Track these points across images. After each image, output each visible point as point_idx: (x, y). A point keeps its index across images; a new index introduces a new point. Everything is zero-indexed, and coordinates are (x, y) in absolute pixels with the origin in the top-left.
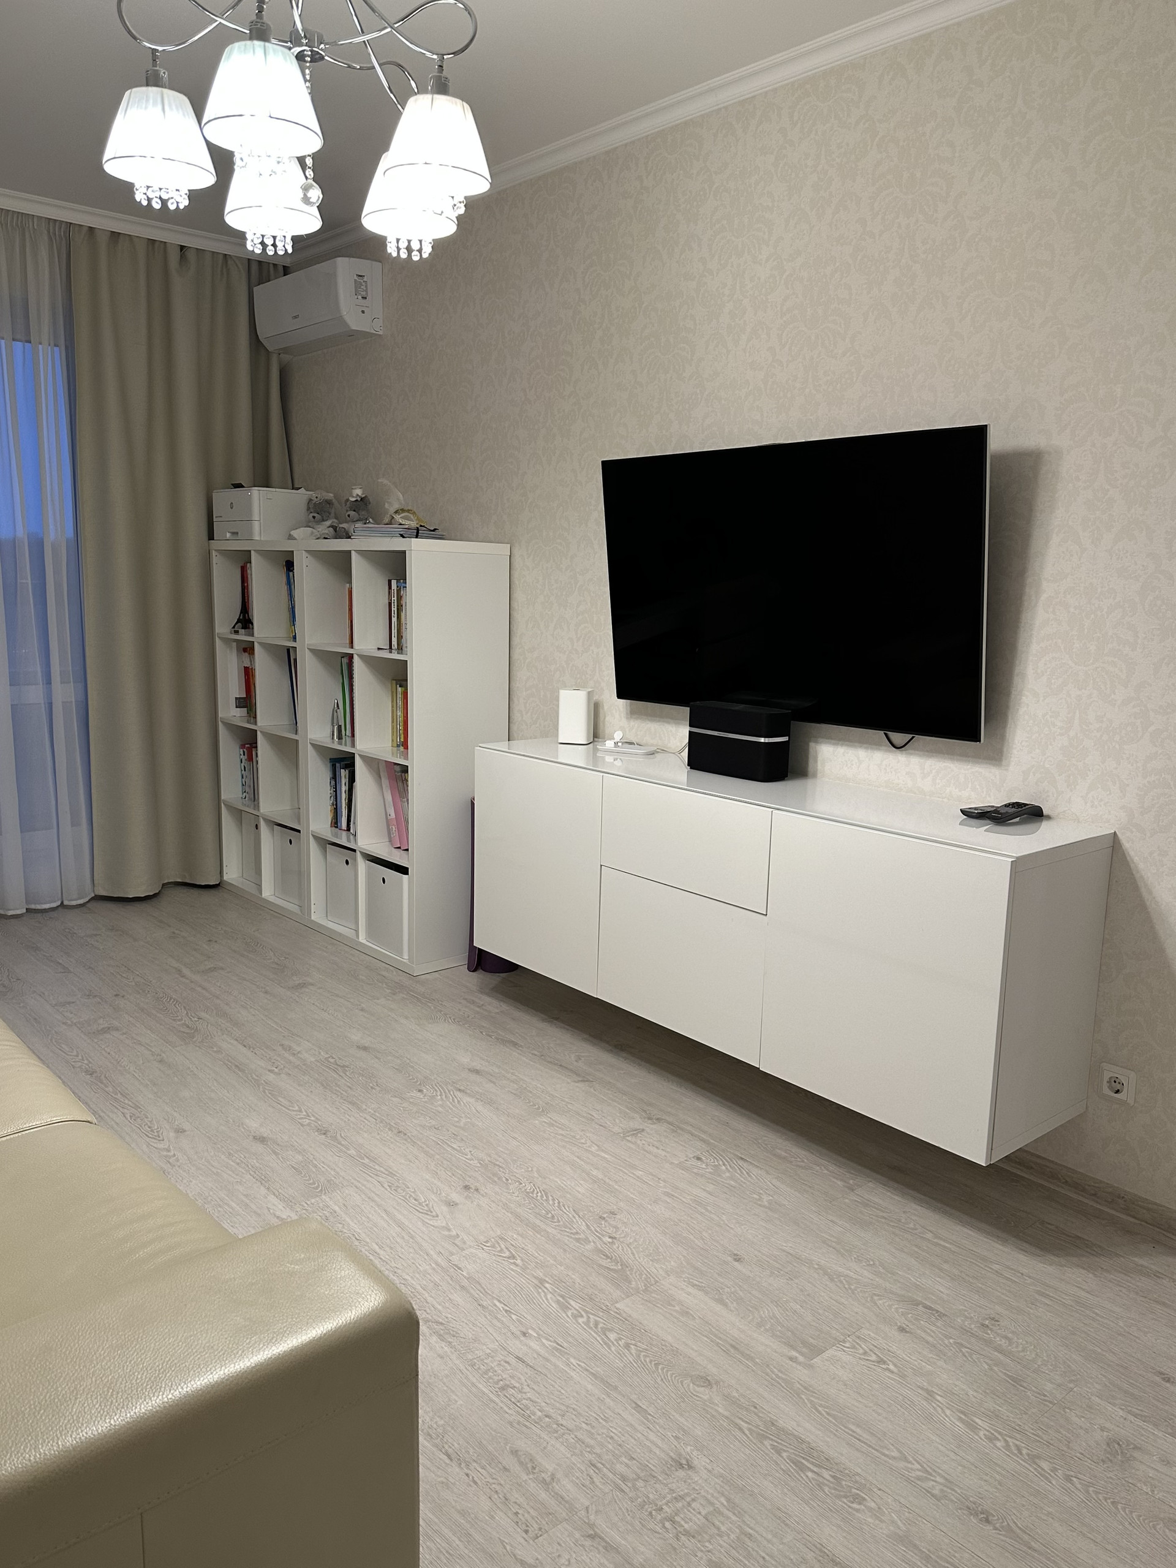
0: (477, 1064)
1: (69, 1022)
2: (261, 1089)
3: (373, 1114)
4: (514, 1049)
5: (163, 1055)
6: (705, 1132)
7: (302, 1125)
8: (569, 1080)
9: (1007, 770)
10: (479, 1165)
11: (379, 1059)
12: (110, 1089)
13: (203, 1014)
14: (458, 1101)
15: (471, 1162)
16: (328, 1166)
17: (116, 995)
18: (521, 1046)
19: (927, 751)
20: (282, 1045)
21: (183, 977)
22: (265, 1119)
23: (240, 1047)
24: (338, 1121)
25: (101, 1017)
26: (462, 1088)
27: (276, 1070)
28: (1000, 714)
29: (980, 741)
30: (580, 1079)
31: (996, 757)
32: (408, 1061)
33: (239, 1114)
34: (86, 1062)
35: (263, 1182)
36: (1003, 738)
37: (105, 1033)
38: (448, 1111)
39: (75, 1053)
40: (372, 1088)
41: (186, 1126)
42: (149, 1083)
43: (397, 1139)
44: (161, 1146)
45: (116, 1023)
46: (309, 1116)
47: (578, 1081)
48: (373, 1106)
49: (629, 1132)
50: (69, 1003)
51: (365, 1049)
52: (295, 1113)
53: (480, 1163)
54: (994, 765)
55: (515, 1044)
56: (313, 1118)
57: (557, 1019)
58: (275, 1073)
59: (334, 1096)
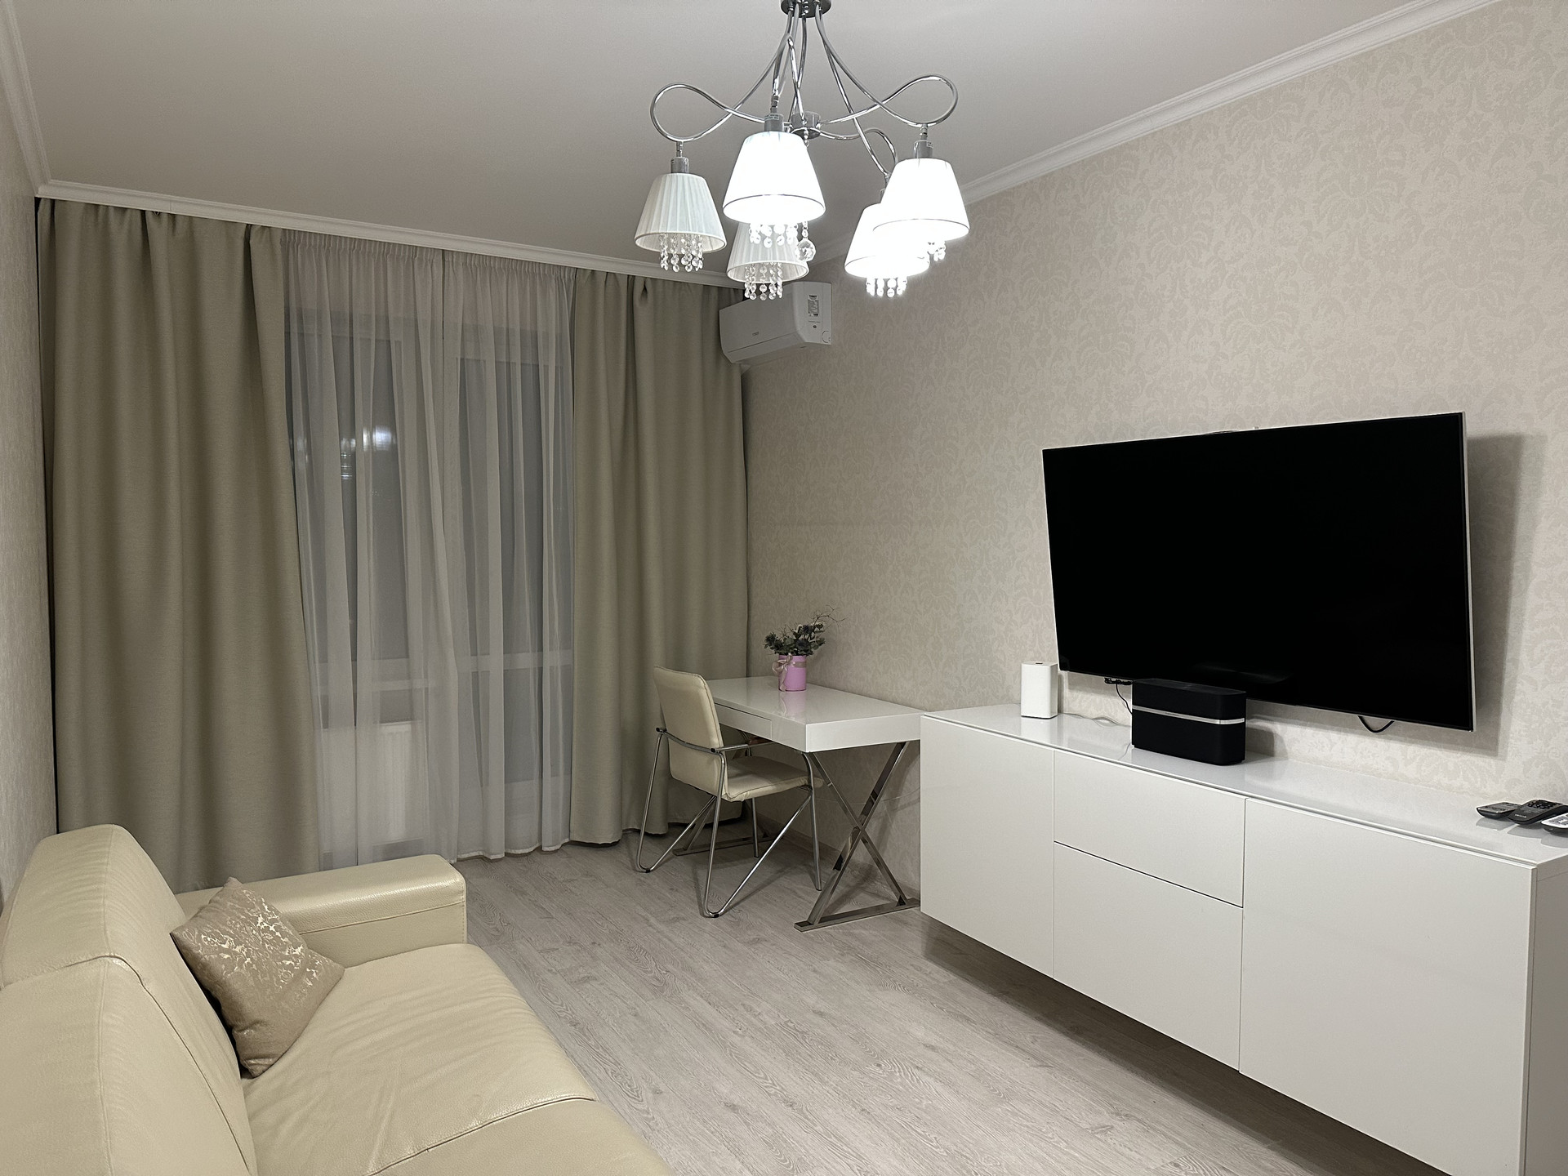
0: (933, 1040)
1: (554, 970)
2: (728, 1052)
3: (835, 1088)
4: (968, 1025)
5: (638, 1009)
6: (1179, 1134)
7: (769, 1095)
8: (1027, 1065)
9: (1504, 760)
10: (945, 1154)
11: (835, 1027)
12: (592, 1043)
13: (670, 967)
14: (918, 1080)
15: (937, 1150)
16: (798, 1142)
17: (594, 943)
18: (974, 1022)
19: (1410, 737)
20: (743, 1005)
21: (650, 926)
22: (734, 1084)
23: (706, 1004)
24: (803, 1092)
25: (581, 966)
26: (920, 1066)
27: (740, 1032)
28: (1493, 701)
29: (1472, 729)
30: (1038, 1064)
31: (1490, 746)
32: (863, 1031)
33: (709, 1077)
34: (570, 1012)
35: (737, 1154)
36: (1497, 726)
37: (585, 982)
38: (907, 1090)
39: (560, 1003)
40: (831, 1058)
41: (662, 1087)
42: (626, 1038)
43: (862, 1117)
44: (640, 1107)
45: (594, 973)
46: (774, 1084)
47: (1037, 1067)
48: (835, 1078)
49: (1097, 1128)
50: (554, 950)
51: (821, 1014)
52: (761, 1080)
53: (947, 1153)
54: (1488, 755)
55: (968, 1020)
56: (778, 1088)
57: (1007, 993)
58: (740, 1035)
59: (797, 1065)
